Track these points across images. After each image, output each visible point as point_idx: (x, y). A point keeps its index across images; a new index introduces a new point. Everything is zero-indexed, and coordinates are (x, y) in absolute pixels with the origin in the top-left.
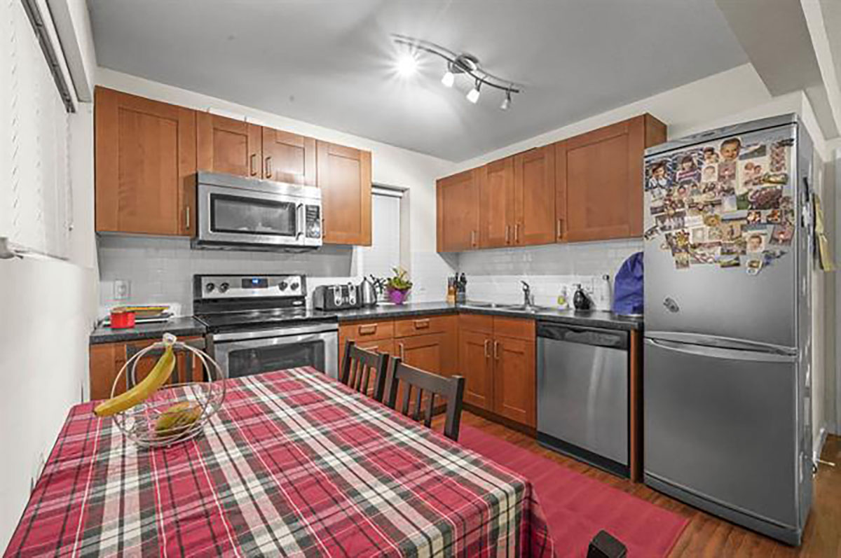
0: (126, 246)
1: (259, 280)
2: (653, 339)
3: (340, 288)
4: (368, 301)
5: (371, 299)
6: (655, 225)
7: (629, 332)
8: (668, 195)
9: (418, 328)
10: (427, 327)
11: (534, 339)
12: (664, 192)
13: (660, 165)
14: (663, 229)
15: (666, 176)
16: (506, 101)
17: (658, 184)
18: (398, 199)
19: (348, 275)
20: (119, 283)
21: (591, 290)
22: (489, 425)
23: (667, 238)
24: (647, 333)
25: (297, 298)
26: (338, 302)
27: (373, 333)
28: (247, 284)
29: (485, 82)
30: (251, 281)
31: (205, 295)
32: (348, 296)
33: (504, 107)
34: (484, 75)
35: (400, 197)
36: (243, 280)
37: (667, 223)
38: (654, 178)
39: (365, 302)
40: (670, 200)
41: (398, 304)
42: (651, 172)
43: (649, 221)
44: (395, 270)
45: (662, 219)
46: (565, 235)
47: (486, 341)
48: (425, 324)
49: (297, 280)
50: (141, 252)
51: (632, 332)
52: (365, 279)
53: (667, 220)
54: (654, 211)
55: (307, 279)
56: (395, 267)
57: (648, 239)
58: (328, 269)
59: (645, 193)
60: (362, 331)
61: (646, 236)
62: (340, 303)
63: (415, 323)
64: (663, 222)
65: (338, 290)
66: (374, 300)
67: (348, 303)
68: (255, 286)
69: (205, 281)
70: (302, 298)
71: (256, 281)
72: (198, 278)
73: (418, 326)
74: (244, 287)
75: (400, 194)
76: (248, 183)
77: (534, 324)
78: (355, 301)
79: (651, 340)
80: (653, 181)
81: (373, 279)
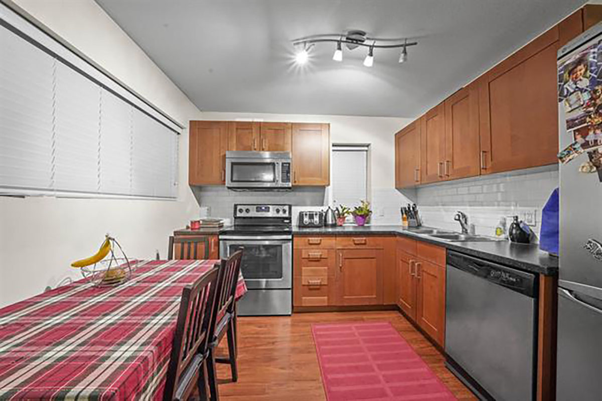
0: (211, 191)
1: (266, 208)
2: (570, 291)
3: (318, 213)
4: (330, 222)
5: (332, 221)
6: (574, 142)
7: (537, 276)
8: (591, 99)
9: (356, 244)
10: (365, 244)
11: (445, 266)
12: (586, 97)
13: (579, 62)
14: (585, 145)
15: (588, 73)
16: (403, 55)
17: (577, 87)
18: (365, 153)
19: (322, 205)
20: (207, 208)
21: (533, 223)
22: (414, 331)
23: (591, 158)
24: (561, 281)
25: (286, 218)
26: (306, 222)
27: (319, 244)
28: (259, 209)
29: (376, 47)
30: (261, 208)
31: (239, 214)
32: (313, 218)
33: (401, 61)
34: (373, 41)
35: (367, 151)
36: (257, 208)
37: (591, 137)
38: (571, 82)
39: (328, 223)
40: (594, 105)
41: (360, 225)
42: (566, 75)
43: (565, 137)
44: (362, 202)
45: (584, 132)
46: (489, 165)
47: (411, 261)
48: (363, 242)
49: (287, 208)
50: (215, 193)
51: (542, 277)
52: (329, 208)
53: (591, 133)
54: (571, 124)
55: (293, 208)
56: (362, 200)
57: (563, 161)
58: (308, 201)
59: (559, 103)
60: (311, 242)
61: (561, 158)
62: (308, 223)
63: (354, 240)
64: (584, 137)
65: (316, 214)
66: (334, 222)
67: (313, 223)
68: (263, 211)
69: (239, 207)
70: (290, 219)
71: (263, 208)
72: (236, 206)
73: (356, 242)
74: (257, 211)
75: (366, 148)
76: (253, 154)
77: (445, 252)
78: (318, 222)
79: (567, 292)
80: (570, 86)
81: (342, 207)
